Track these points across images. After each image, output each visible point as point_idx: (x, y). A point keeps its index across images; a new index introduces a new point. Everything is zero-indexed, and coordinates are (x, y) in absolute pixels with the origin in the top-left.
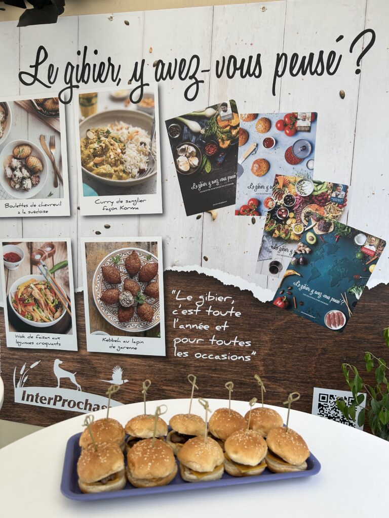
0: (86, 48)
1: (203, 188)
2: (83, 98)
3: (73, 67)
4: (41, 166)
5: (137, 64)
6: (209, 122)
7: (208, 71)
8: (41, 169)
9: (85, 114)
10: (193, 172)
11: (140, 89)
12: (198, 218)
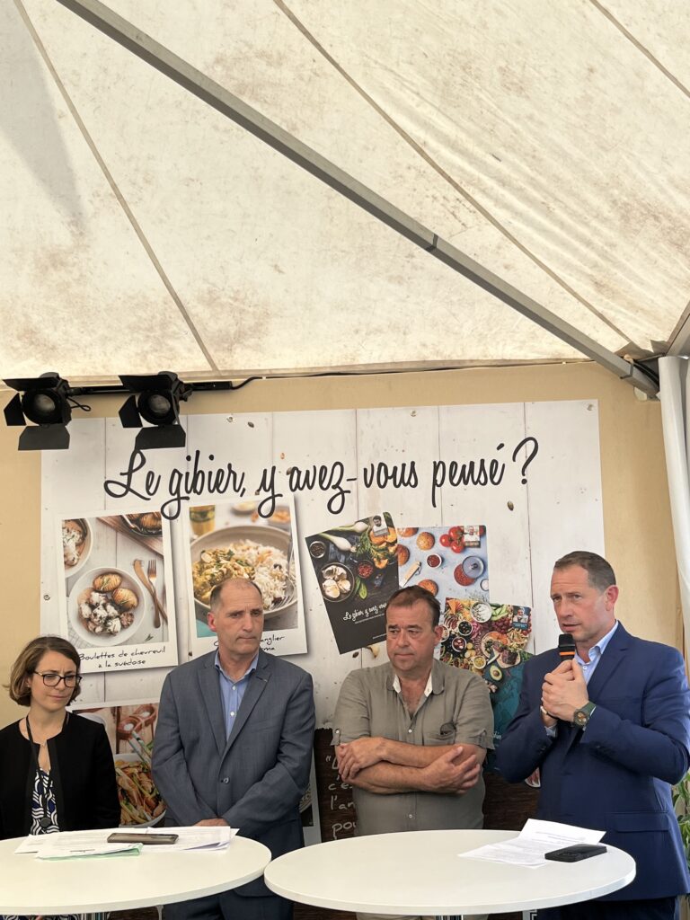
0: (198, 453)
1: (358, 618)
2: (195, 512)
3: (180, 476)
4: (135, 600)
5: (265, 471)
6: (359, 538)
7: (355, 479)
8: (135, 604)
9: (198, 531)
10: (344, 598)
11: (271, 500)
12: (355, 656)
